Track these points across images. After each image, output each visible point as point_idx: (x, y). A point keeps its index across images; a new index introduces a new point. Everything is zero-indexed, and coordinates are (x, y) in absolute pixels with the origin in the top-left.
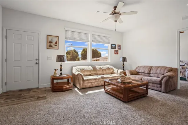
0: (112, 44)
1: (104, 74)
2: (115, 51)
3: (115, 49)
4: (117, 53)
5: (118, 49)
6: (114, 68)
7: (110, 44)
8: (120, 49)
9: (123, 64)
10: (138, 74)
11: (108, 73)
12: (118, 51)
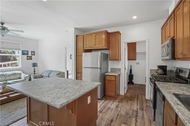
0: (23, 51)
1: (6, 80)
2: (27, 57)
3: (28, 55)
4: (30, 58)
5: (32, 55)
6: (22, 74)
7: (20, 50)
8: (34, 55)
9: (34, 69)
10: (43, 77)
11: (13, 79)
12: (32, 56)
